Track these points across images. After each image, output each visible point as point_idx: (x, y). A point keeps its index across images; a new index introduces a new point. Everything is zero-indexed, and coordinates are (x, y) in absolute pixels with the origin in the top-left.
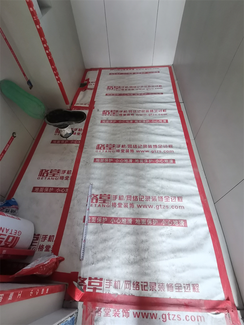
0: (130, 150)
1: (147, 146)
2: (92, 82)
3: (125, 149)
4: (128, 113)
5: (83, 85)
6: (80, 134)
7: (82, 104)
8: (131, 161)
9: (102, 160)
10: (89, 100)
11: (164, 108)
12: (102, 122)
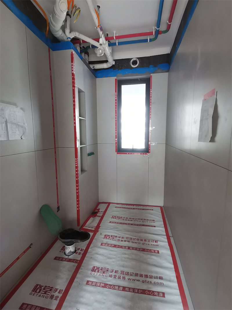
0: (122, 277)
1: (139, 274)
2: (101, 212)
3: (118, 275)
4: (125, 239)
5: (94, 213)
6: (81, 254)
7: (90, 227)
8: (121, 288)
9: (94, 284)
10: (96, 225)
11: (156, 239)
12: (102, 245)
